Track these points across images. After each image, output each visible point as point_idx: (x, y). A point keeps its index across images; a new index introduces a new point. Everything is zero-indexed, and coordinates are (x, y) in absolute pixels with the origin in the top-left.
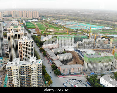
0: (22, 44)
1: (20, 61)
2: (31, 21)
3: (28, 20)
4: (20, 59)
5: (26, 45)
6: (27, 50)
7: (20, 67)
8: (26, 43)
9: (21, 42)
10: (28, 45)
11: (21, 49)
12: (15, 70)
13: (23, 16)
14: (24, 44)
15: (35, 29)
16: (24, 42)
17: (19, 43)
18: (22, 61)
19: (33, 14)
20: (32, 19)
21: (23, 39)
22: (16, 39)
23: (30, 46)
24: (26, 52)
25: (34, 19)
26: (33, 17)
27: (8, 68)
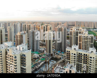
0: (82, 37)
1: (79, 49)
2: (92, 30)
3: (89, 29)
4: (79, 47)
5: (85, 39)
6: (86, 44)
7: (78, 54)
8: (86, 37)
9: (81, 36)
10: (88, 40)
11: (80, 42)
12: (73, 54)
13: (84, 26)
14: (84, 37)
15: (96, 37)
16: (84, 36)
17: (80, 36)
18: (81, 49)
19: (94, 25)
20: (93, 29)
21: (84, 34)
22: (77, 36)
23: (90, 41)
24: (85, 46)
25: (95, 29)
26: (94, 27)
27: (67, 51)
